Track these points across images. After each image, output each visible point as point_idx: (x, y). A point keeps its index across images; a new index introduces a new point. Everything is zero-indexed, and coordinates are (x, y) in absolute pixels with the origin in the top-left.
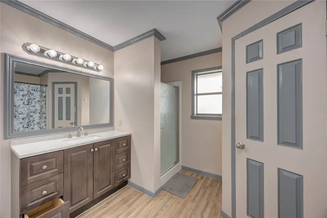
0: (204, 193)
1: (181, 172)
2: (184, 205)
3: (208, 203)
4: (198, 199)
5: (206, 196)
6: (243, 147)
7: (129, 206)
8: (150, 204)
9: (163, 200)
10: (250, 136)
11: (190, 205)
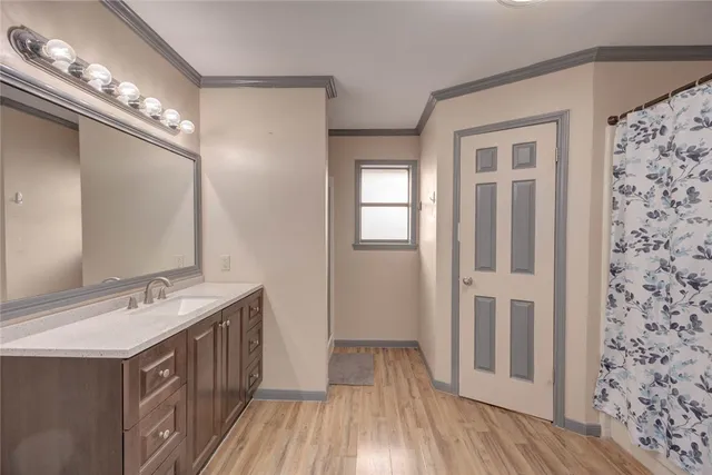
0: (395, 369)
1: (337, 351)
2: (380, 393)
3: (408, 380)
4: (392, 379)
5: (400, 371)
6: (469, 283)
7: (291, 426)
8: (327, 410)
9: (344, 398)
10: (479, 267)
11: (389, 392)
